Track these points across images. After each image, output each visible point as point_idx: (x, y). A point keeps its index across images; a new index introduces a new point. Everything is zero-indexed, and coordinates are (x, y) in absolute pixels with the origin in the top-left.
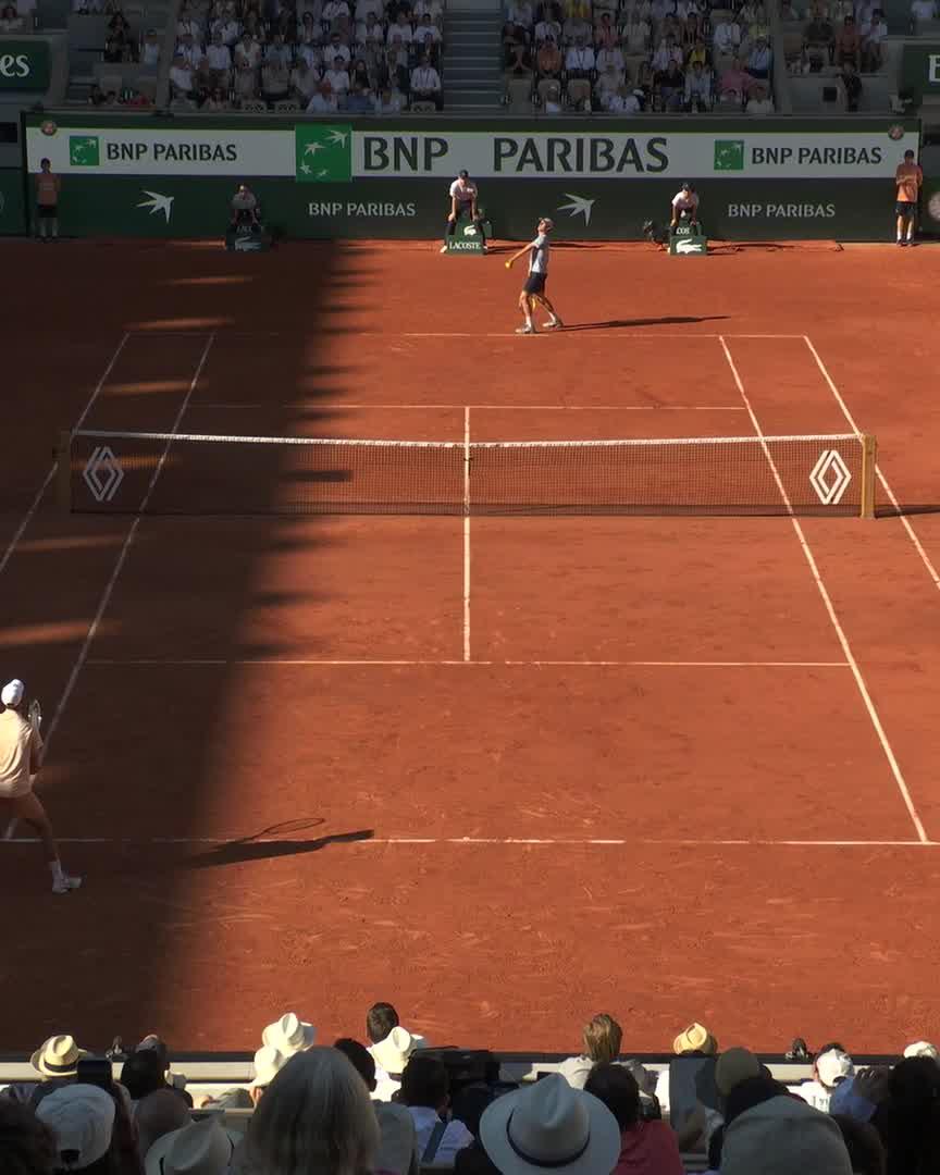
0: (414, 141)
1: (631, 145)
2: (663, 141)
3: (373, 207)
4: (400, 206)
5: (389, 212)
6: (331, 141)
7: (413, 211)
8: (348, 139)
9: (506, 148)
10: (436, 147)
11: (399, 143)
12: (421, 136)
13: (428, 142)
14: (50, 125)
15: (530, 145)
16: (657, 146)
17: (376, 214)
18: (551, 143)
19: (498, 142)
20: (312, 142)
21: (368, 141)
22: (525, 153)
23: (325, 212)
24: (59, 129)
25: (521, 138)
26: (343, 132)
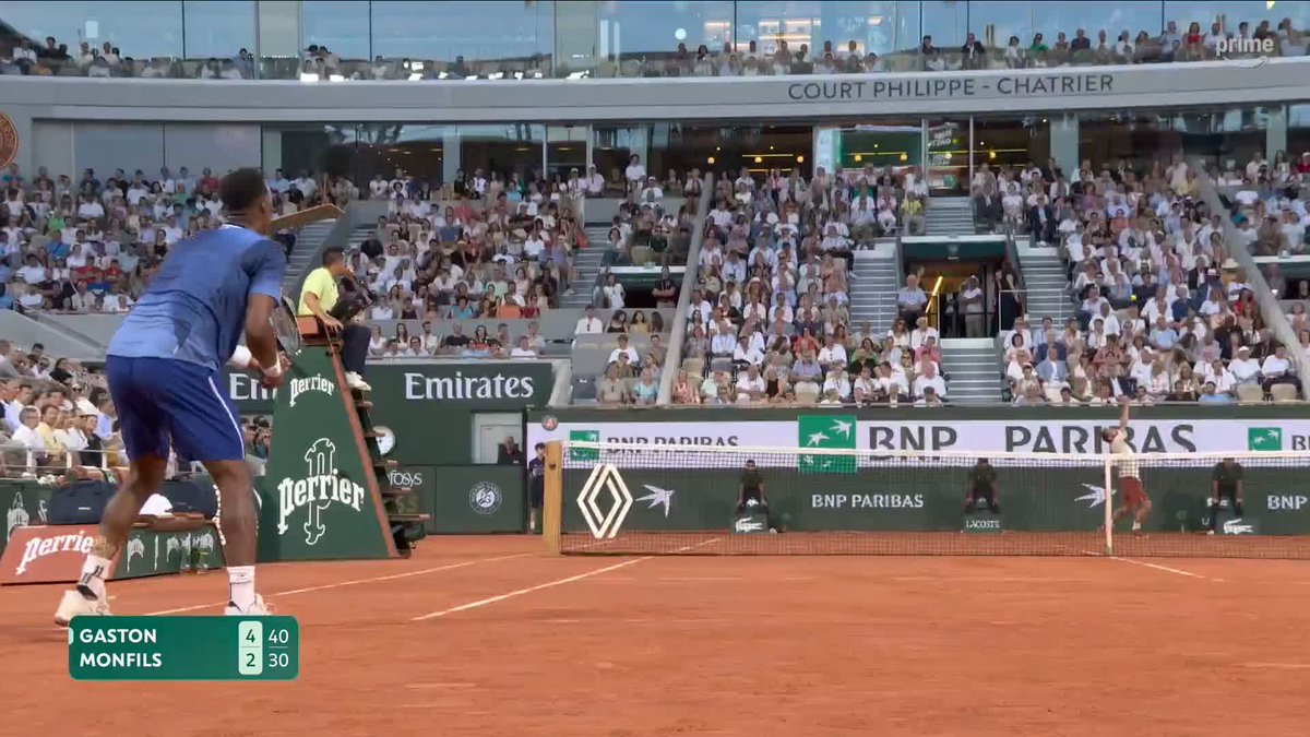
0: (921, 430)
1: (1153, 433)
2: (1189, 428)
3: (879, 499)
4: (908, 497)
5: (896, 503)
6: (834, 430)
7: (921, 502)
8: (853, 429)
9: (1018, 436)
10: (944, 436)
11: (906, 432)
12: (928, 425)
13: (936, 431)
14: (550, 420)
15: (1044, 432)
16: (1183, 434)
17: (882, 505)
18: (1066, 431)
19: (1010, 431)
20: (816, 432)
21: (873, 431)
22: (1038, 442)
23: (829, 505)
24: (560, 424)
25: (1034, 426)
26: (846, 421)
